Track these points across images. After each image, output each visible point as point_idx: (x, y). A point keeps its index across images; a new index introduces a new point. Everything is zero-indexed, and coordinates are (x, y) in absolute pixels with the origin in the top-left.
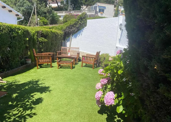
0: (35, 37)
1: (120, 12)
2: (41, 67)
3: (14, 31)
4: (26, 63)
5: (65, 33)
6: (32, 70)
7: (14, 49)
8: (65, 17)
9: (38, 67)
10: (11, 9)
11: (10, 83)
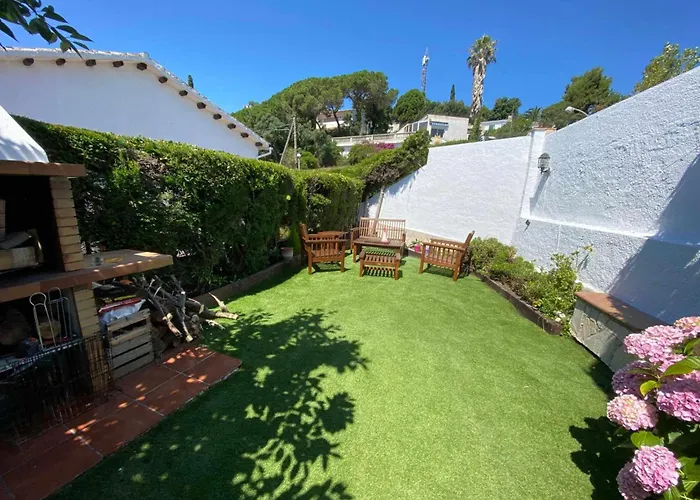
0: (304, 192)
1: (483, 133)
2: (318, 270)
3: (259, 177)
4: (282, 259)
5: (368, 184)
6: (297, 279)
7: (256, 224)
8: (354, 150)
9: (310, 269)
10: (246, 130)
11: (247, 321)
